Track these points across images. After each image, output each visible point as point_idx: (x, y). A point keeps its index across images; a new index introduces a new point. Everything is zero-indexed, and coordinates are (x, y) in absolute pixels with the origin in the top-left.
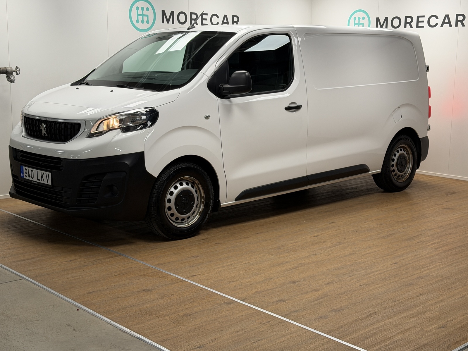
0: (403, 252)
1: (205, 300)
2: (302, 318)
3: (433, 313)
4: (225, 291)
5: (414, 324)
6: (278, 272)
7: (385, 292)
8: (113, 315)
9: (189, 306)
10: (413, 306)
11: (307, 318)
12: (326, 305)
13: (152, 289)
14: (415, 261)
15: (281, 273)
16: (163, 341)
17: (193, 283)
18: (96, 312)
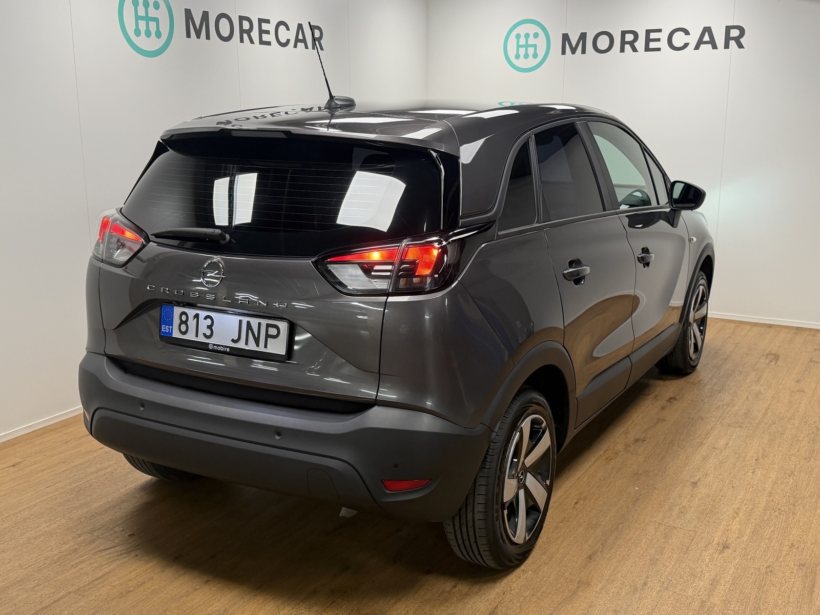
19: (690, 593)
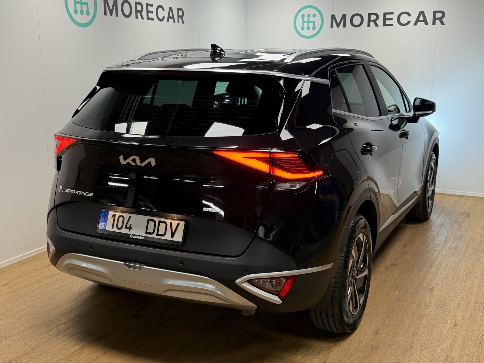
19: (439, 351)
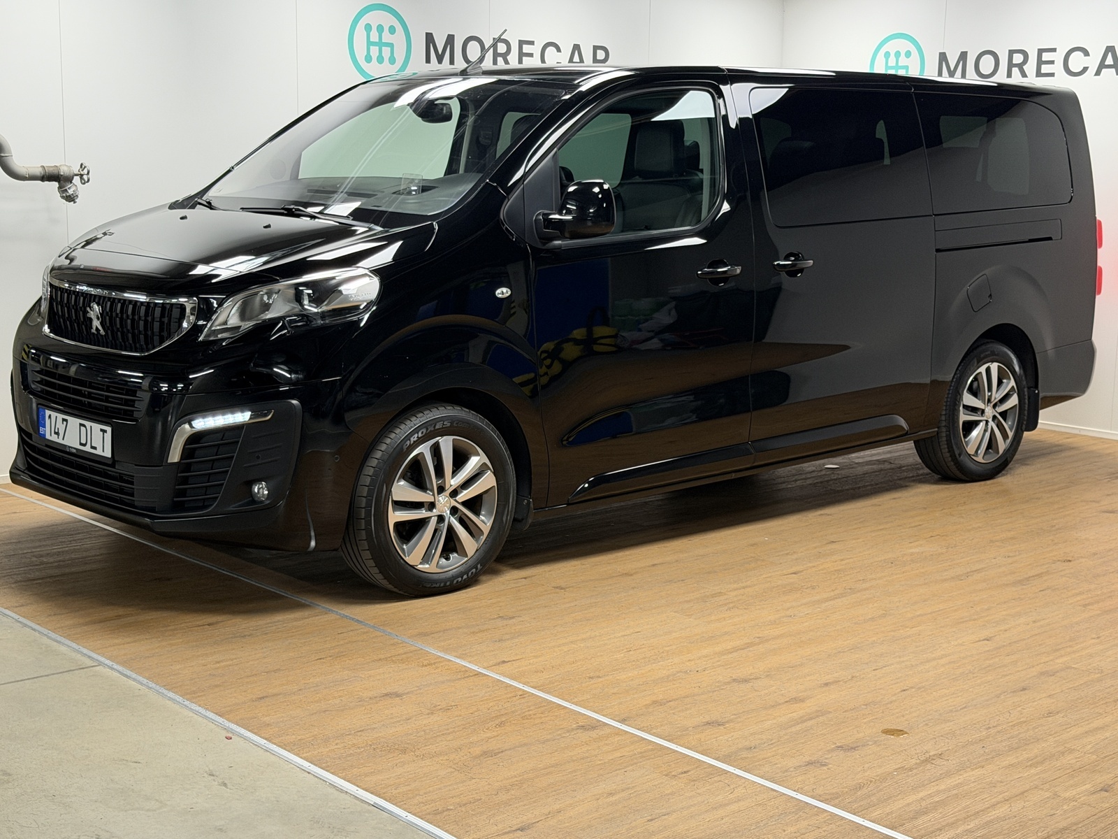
0: (1004, 613)
1: (531, 718)
2: (766, 764)
3: (1079, 758)
4: (580, 699)
5: (1035, 782)
6: (704, 657)
7: (964, 706)
8: (316, 752)
9: (495, 734)
10: (1032, 741)
11: (776, 764)
12: (822, 734)
13: (406, 691)
14: (1036, 635)
15: (711, 659)
16: (435, 814)
17: (502, 679)
18: (275, 744)
